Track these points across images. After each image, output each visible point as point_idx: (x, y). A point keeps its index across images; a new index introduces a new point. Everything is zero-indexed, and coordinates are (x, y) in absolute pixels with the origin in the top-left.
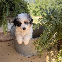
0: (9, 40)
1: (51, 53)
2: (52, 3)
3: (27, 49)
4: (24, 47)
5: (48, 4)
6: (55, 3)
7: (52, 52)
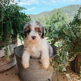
0: (7, 70)
1: (67, 76)
2: (47, 22)
3: (40, 74)
4: (35, 72)
5: (43, 23)
6: (50, 22)
7: (68, 74)
